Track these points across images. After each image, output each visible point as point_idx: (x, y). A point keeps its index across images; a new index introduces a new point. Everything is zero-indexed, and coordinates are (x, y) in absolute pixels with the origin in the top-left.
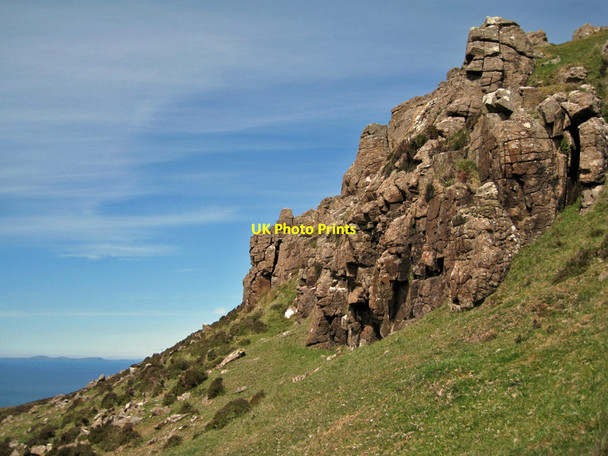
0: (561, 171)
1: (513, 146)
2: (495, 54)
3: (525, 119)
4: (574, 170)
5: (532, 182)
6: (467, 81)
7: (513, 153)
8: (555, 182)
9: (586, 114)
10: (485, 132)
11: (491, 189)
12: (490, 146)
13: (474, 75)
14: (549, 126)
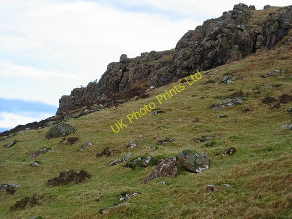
0: (252, 45)
1: (243, 38)
2: (241, 14)
3: (246, 33)
4: (255, 45)
5: (246, 46)
6: (232, 20)
7: (242, 39)
8: (250, 47)
9: (259, 34)
10: (236, 34)
11: (237, 46)
12: (237, 37)
13: (235, 18)
14: (251, 35)
